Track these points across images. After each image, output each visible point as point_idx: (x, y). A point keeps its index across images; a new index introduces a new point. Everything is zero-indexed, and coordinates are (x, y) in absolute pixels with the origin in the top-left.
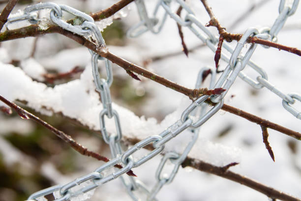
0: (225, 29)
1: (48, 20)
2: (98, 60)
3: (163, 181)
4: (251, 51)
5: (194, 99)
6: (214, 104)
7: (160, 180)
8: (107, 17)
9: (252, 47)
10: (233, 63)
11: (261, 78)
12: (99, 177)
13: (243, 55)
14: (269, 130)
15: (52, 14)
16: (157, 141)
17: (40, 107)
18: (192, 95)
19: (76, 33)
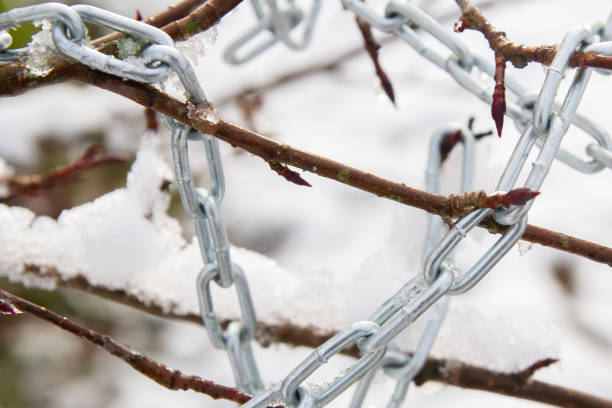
0: (504, 34)
1: (48, 48)
2: (189, 142)
4: (577, 86)
5: (454, 221)
6: (503, 229)
8: (205, 28)
9: (579, 78)
10: (541, 120)
11: (596, 147)
13: (560, 98)
15: (59, 33)
16: (368, 336)
17: (20, 268)
18: (448, 209)
19: (131, 77)
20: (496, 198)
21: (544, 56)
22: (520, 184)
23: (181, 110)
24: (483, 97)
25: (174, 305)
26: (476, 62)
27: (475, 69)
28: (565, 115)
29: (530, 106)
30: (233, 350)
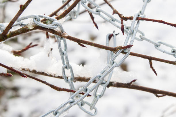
0: (122, 14)
1: (33, 23)
2: (61, 40)
3: (98, 97)
4: (138, 24)
5: (116, 52)
6: (126, 53)
7: (96, 97)
8: (63, 17)
9: (138, 22)
11: (141, 36)
12: (73, 101)
13: (135, 27)
14: (153, 61)
15: (35, 20)
16: (100, 77)
17: (21, 69)
18: (114, 50)
19: (50, 28)
20: (124, 47)
21: (131, 18)
22: (128, 44)
23: (60, 34)
24: (118, 27)
25: (55, 75)
26: (116, 20)
27: (115, 22)
28: (136, 30)
29: (127, 28)
30: (70, 82)
